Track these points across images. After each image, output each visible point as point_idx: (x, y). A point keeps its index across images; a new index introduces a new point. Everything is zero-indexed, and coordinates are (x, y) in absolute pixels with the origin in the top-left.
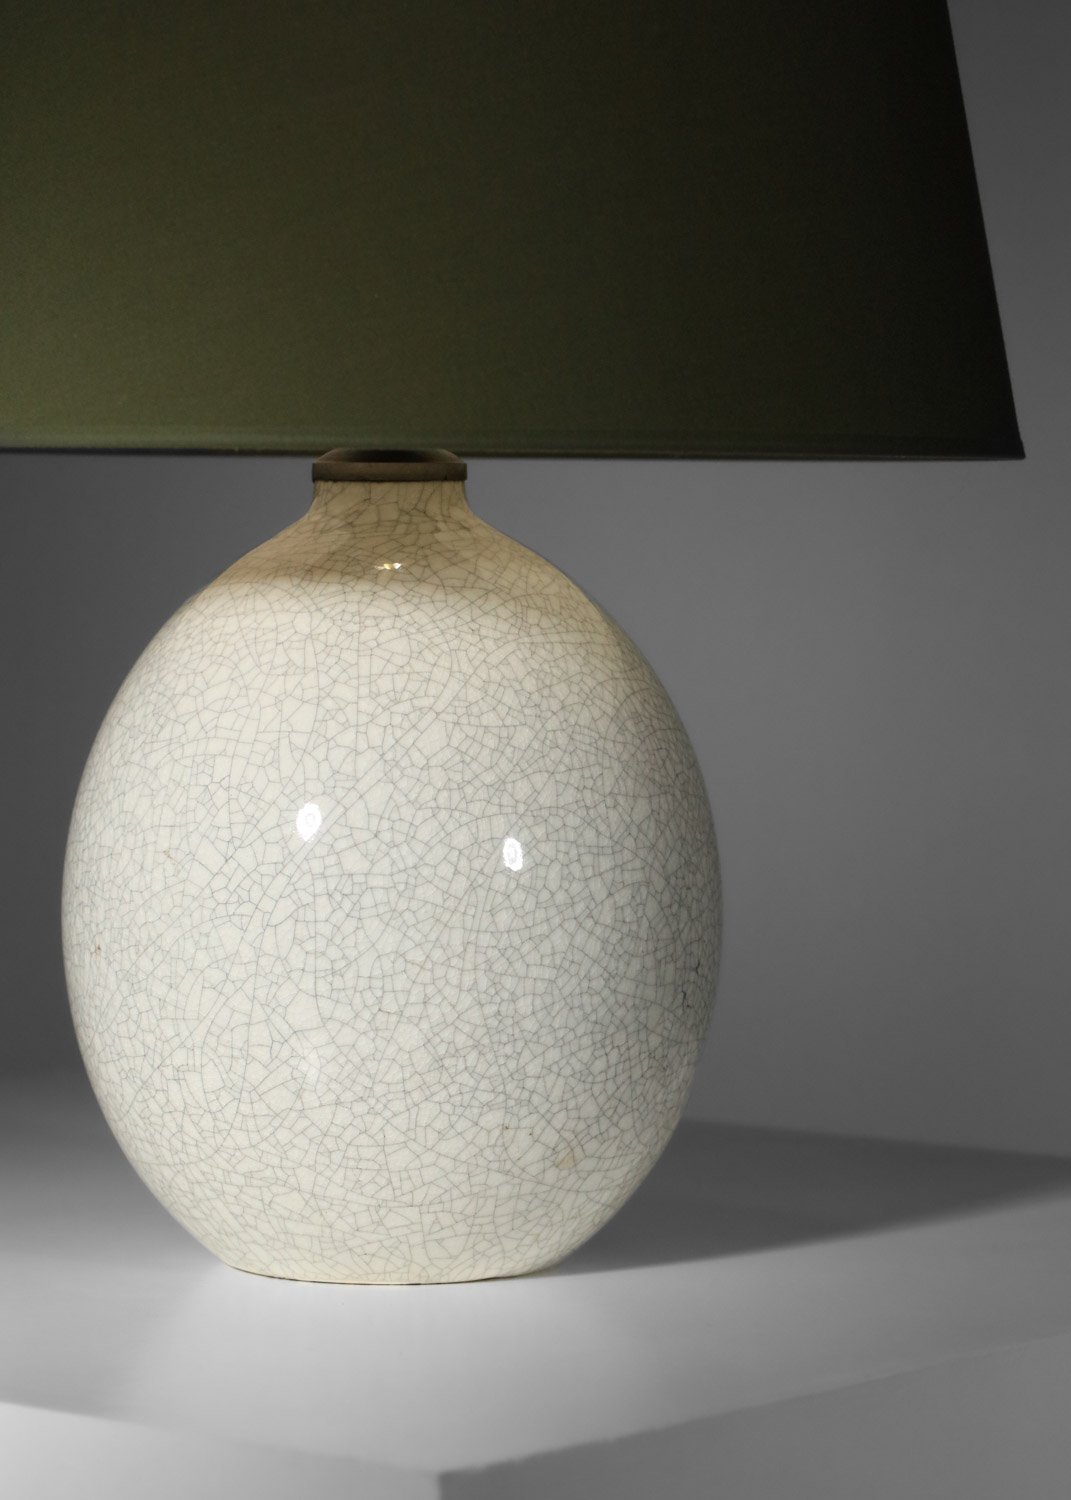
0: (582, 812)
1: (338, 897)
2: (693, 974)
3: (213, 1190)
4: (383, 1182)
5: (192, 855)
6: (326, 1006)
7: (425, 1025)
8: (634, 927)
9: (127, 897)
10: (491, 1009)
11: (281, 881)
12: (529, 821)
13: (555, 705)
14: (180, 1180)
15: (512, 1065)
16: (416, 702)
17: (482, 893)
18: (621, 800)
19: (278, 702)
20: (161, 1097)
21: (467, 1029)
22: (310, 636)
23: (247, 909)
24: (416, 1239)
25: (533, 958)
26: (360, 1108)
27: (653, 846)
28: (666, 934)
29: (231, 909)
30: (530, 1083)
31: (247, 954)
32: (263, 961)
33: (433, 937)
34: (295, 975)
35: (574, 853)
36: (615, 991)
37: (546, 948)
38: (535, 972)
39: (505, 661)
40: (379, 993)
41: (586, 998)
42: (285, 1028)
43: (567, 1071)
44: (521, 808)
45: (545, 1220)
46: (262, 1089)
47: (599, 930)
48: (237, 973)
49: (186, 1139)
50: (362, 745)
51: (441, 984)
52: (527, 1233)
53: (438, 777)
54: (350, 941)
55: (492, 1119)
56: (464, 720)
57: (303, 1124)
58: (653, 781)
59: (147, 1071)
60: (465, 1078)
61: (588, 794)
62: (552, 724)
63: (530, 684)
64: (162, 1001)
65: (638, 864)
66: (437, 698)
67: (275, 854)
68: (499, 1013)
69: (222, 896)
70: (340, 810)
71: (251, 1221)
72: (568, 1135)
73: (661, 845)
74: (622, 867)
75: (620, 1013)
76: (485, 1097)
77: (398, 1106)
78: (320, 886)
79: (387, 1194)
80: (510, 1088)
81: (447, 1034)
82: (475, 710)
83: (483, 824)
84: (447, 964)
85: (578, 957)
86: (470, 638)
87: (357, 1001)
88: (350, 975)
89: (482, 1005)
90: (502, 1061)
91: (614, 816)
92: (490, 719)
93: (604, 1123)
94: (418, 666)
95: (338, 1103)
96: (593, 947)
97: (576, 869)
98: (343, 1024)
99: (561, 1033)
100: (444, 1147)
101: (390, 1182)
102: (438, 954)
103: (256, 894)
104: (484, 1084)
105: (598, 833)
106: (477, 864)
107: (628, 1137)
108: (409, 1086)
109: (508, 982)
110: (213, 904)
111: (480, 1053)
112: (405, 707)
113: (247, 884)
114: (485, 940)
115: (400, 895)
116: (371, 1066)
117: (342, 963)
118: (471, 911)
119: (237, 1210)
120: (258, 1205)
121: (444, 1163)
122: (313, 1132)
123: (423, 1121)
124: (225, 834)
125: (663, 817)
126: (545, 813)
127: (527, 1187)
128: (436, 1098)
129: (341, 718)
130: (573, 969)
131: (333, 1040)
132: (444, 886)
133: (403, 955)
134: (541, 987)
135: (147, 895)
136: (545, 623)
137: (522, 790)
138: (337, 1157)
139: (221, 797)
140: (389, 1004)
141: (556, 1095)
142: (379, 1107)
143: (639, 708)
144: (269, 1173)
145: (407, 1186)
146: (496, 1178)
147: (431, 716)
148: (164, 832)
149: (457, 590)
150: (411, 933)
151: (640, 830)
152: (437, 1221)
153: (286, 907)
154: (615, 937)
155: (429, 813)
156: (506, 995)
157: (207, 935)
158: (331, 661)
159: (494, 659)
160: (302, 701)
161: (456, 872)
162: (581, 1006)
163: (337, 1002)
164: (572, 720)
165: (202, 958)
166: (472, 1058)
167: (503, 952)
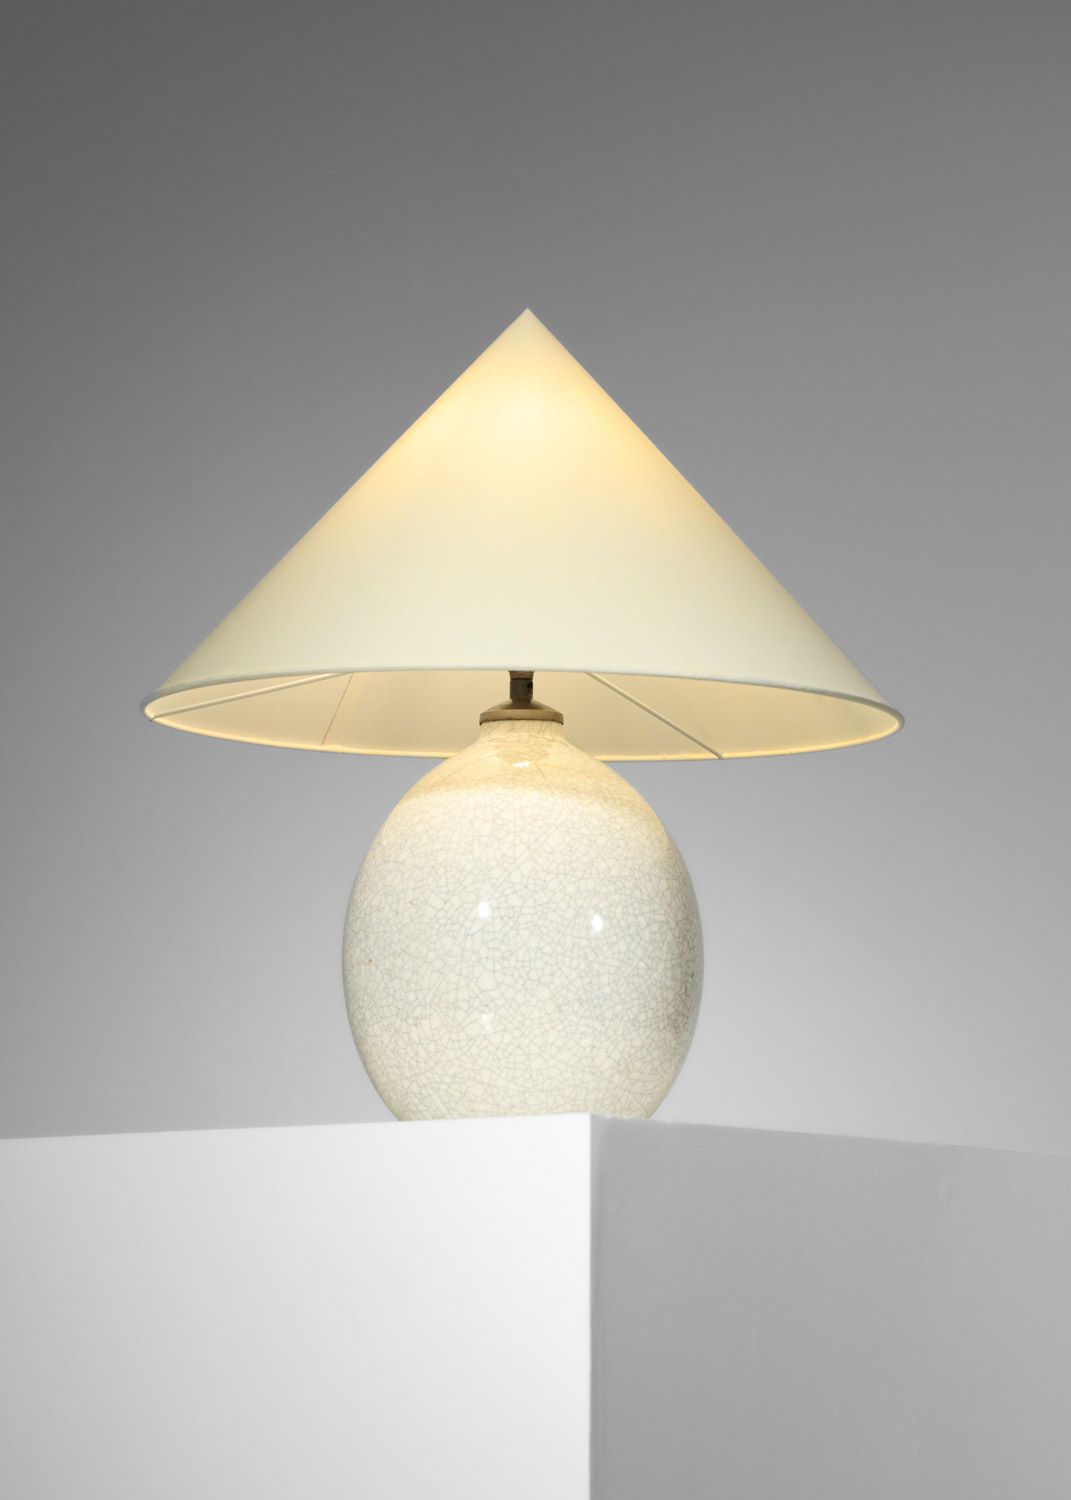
1: (506, 919)
3: (433, 1089)
6: (499, 977)
9: (388, 929)
10: (586, 980)
12: (606, 883)
15: (597, 1011)
18: (653, 878)
20: (406, 1037)
26: (517, 1033)
27: (670, 904)
28: (677, 952)
29: (448, 928)
33: (557, 940)
35: (629, 901)
40: (528, 969)
43: (626, 1018)
44: (602, 876)
47: (642, 943)
49: (420, 1059)
54: (513, 942)
55: (586, 1041)
64: (409, 982)
65: (662, 912)
68: (590, 983)
69: (442, 922)
70: (507, 874)
72: (626, 1056)
73: (674, 904)
75: (654, 989)
89: (581, 977)
90: (592, 1009)
91: (649, 885)
95: (505, 1031)
97: (630, 909)
98: (509, 986)
99: (623, 996)
101: (531, 1077)
105: (642, 892)
110: (437, 926)
111: (581, 1004)
115: (539, 917)
117: (508, 953)
118: (577, 927)
133: (541, 949)
135: (400, 926)
141: (620, 1031)
154: (651, 948)
156: (594, 973)
157: (434, 943)
161: (568, 906)
162: (633, 983)
163: (505, 974)
164: (627, 835)
165: (432, 955)
166: (577, 1006)
167: (593, 950)
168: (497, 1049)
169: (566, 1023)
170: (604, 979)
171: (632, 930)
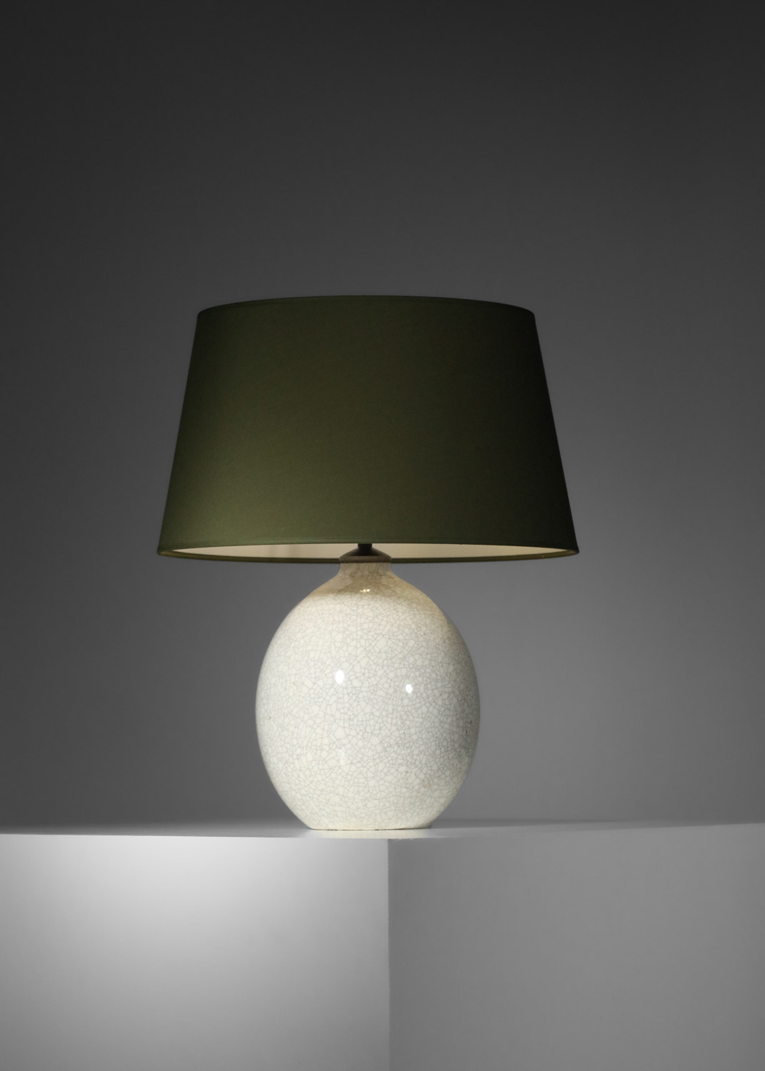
0: (431, 668)
2: (469, 725)
4: (366, 790)
5: (302, 683)
7: (380, 737)
8: (449, 706)
11: (332, 690)
13: (422, 633)
16: (376, 632)
17: (398, 693)
19: (330, 633)
21: (394, 738)
22: (341, 611)
23: (321, 700)
24: (377, 812)
25: (415, 715)
30: (415, 757)
31: (321, 714)
32: (327, 717)
34: (337, 721)
36: (443, 727)
37: (420, 711)
38: (416, 719)
39: (405, 619)
41: (433, 729)
42: (334, 739)
45: (420, 807)
46: (326, 760)
48: (318, 721)
50: (358, 646)
51: (385, 723)
52: (415, 811)
56: (392, 637)
57: (340, 771)
58: (455, 659)
59: (287, 757)
60: (393, 755)
61: (433, 662)
62: (421, 639)
63: (413, 626)
66: (383, 630)
71: (323, 808)
74: (445, 686)
76: (400, 761)
77: (371, 764)
78: (345, 691)
79: (368, 795)
80: (408, 758)
81: (387, 739)
82: (395, 634)
84: (387, 716)
85: (430, 715)
86: (393, 612)
87: (358, 729)
88: (355, 720)
92: (400, 637)
93: (440, 773)
94: (376, 620)
96: (435, 712)
102: (384, 713)
103: (324, 695)
104: (400, 757)
106: (397, 684)
107: (448, 779)
108: (375, 757)
109: (407, 723)
112: (373, 633)
113: (321, 691)
114: (400, 708)
116: (363, 750)
119: (318, 804)
121: (387, 784)
122: (343, 774)
123: (380, 769)
124: (313, 676)
125: (458, 671)
126: (419, 667)
127: (414, 794)
128: (384, 761)
129: (351, 637)
130: (429, 719)
131: (350, 742)
132: (386, 691)
134: (418, 724)
136: (418, 607)
137: (411, 660)
138: (351, 782)
139: (312, 664)
140: (368, 729)
142: (365, 765)
143: (450, 636)
144: (328, 789)
145: (375, 793)
146: (404, 790)
147: (381, 636)
148: (293, 676)
149: (389, 596)
150: (375, 706)
151: (450, 674)
152: (384, 805)
153: (334, 698)
158: (348, 619)
159: (401, 618)
160: (339, 632)
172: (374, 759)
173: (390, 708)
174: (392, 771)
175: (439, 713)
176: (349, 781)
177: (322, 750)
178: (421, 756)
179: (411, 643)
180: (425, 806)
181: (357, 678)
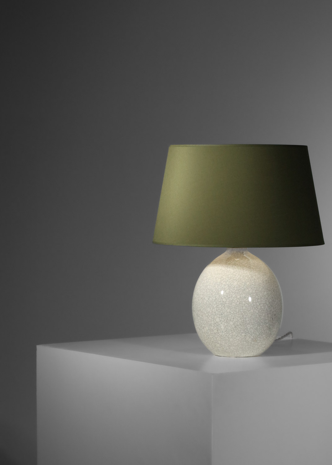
0: (256, 294)
1: (222, 304)
2: (274, 316)
5: (204, 298)
6: (221, 319)
7: (233, 322)
8: (263, 309)
10: (242, 320)
11: (215, 302)
12: (248, 295)
13: (253, 279)
14: (205, 342)
15: (246, 327)
18: (262, 292)
19: (216, 278)
21: (239, 322)
22: (221, 269)
23: (211, 306)
24: (235, 351)
25: (248, 313)
26: (226, 333)
27: (267, 298)
28: (269, 310)
30: (248, 330)
31: (211, 312)
32: (213, 313)
33: (234, 310)
34: (217, 315)
35: (254, 299)
36: (261, 318)
37: (250, 312)
38: (248, 315)
39: (247, 273)
40: (227, 317)
42: (215, 322)
43: (254, 328)
44: (247, 293)
46: (213, 330)
48: (210, 314)
49: (205, 336)
50: (226, 284)
51: (235, 316)
52: (251, 351)
53: (236, 289)
54: (223, 310)
55: (243, 334)
56: (240, 281)
57: (218, 335)
58: (268, 289)
59: (200, 327)
60: (239, 329)
61: (257, 291)
62: (252, 281)
63: (250, 276)
65: (264, 301)
66: (236, 278)
67: (214, 299)
69: (208, 304)
71: (214, 348)
72: (255, 337)
73: (268, 298)
74: (262, 301)
75: (262, 321)
76: (242, 331)
77: (230, 332)
78: (220, 303)
79: (230, 344)
80: (246, 330)
81: (236, 323)
83: (242, 295)
84: (236, 313)
85: (255, 313)
86: (242, 270)
87: (225, 318)
88: (223, 315)
89: (241, 319)
90: (244, 327)
91: (261, 294)
92: (243, 281)
93: (260, 336)
94: (234, 274)
96: (257, 312)
98: (223, 321)
99: (252, 323)
100: (237, 338)
102: (235, 312)
103: (212, 304)
104: (242, 330)
105: (258, 296)
106: (241, 300)
107: (264, 338)
108: (232, 330)
109: (245, 316)
112: (232, 279)
113: (211, 302)
114: (241, 310)
115: (230, 304)
116: (227, 327)
117: (222, 313)
118: (239, 307)
119: (212, 346)
120: (214, 345)
121: (237, 340)
122: (220, 336)
123: (234, 334)
124: (208, 296)
125: (269, 294)
126: (250, 294)
127: (249, 344)
129: (224, 281)
130: (254, 315)
132: (236, 303)
133: (230, 312)
134: (249, 317)
135: (199, 304)
137: (247, 290)
138: (223, 339)
139: (208, 291)
140: (229, 319)
141: (252, 331)
142: (228, 332)
143: (267, 279)
144: (215, 341)
145: (233, 343)
146: (245, 343)
147: (235, 280)
148: (201, 295)
150: (231, 309)
151: (265, 296)
152: (237, 348)
153: (216, 306)
154: (261, 310)
155: (234, 293)
156: (244, 318)
157: (206, 309)
158: (223, 273)
159: (245, 273)
161: (238, 301)
162: (255, 320)
163: (222, 318)
164: (255, 281)
165: (205, 312)
166: (240, 326)
167: (244, 312)
168: (221, 336)
169: (238, 330)
170: (247, 319)
171: (255, 306)
172: (231, 331)
173: (237, 310)
174: (239, 335)
175: (259, 312)
176: (222, 339)
177: (211, 326)
178: (251, 329)
179: (248, 283)
180: (255, 349)
181: (224, 298)
